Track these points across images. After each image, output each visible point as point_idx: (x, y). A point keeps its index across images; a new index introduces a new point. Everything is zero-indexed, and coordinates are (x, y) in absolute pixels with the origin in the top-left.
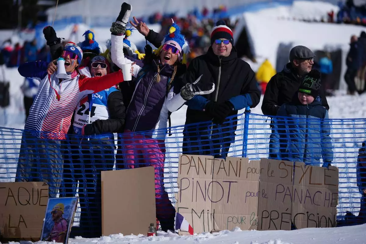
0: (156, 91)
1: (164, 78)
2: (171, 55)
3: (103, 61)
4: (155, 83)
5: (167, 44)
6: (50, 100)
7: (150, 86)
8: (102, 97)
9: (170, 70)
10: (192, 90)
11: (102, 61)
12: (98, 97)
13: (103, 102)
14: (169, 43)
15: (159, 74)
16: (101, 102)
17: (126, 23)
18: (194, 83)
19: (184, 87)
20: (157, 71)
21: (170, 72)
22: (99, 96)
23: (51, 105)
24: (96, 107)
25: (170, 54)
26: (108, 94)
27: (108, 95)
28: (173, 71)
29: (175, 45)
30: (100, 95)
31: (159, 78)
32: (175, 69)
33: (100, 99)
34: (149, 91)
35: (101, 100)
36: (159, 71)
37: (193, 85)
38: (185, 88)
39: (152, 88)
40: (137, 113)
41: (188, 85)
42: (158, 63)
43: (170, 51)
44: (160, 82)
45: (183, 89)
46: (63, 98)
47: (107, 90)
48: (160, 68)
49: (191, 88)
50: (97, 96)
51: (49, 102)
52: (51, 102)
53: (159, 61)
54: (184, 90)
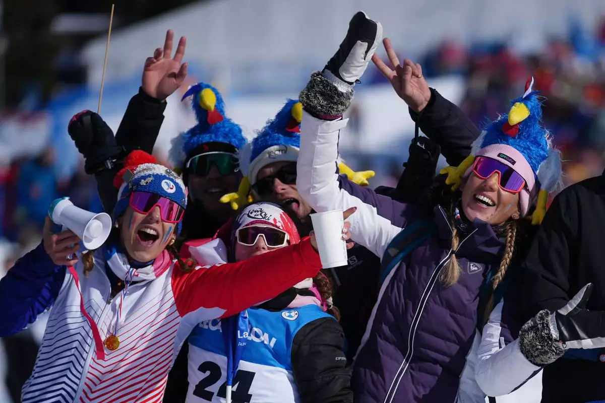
0: (445, 314)
1: (473, 268)
2: (496, 193)
3: (275, 220)
4: (440, 287)
5: (487, 155)
6: (85, 355)
7: (426, 296)
8: (274, 340)
9: (491, 242)
10: (555, 334)
11: (271, 221)
12: (263, 342)
13: (278, 357)
14: (493, 152)
15: (457, 257)
16: (272, 357)
17: (351, 83)
18: (563, 312)
19: (530, 323)
20: (449, 245)
21: (494, 250)
22: (265, 338)
23: (91, 370)
24: (255, 373)
25: (492, 190)
26: (294, 330)
27: (293, 336)
28: (503, 248)
29: (514, 162)
30: (266, 335)
31: (454, 268)
32: (510, 242)
33: (266, 347)
34: (420, 311)
35: (269, 350)
36: (456, 244)
37: (559, 317)
38: (534, 328)
39: (432, 304)
40: (384, 379)
41: (542, 318)
42: (451, 216)
43: (494, 180)
44: (459, 282)
45: (527, 331)
46: (126, 343)
47: (290, 316)
48: (461, 235)
49: (551, 327)
50: (257, 336)
51: (82, 362)
52: (89, 361)
53: (457, 211)
54: (532, 334)
